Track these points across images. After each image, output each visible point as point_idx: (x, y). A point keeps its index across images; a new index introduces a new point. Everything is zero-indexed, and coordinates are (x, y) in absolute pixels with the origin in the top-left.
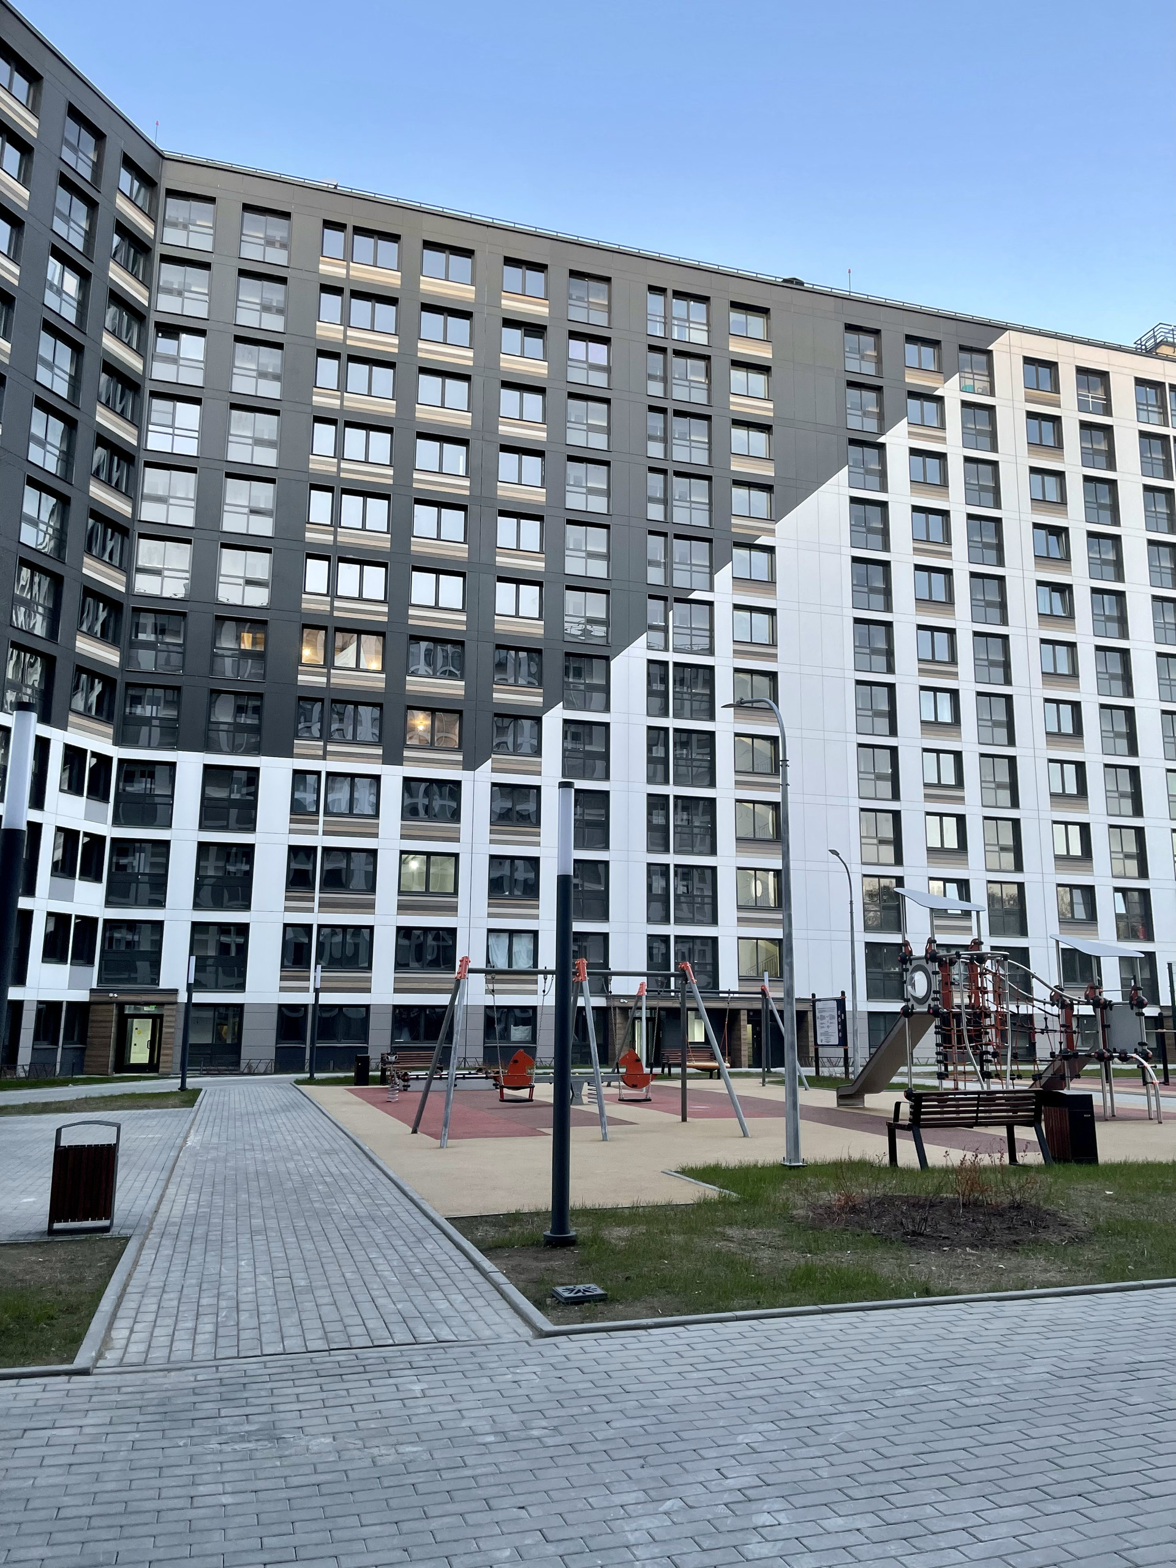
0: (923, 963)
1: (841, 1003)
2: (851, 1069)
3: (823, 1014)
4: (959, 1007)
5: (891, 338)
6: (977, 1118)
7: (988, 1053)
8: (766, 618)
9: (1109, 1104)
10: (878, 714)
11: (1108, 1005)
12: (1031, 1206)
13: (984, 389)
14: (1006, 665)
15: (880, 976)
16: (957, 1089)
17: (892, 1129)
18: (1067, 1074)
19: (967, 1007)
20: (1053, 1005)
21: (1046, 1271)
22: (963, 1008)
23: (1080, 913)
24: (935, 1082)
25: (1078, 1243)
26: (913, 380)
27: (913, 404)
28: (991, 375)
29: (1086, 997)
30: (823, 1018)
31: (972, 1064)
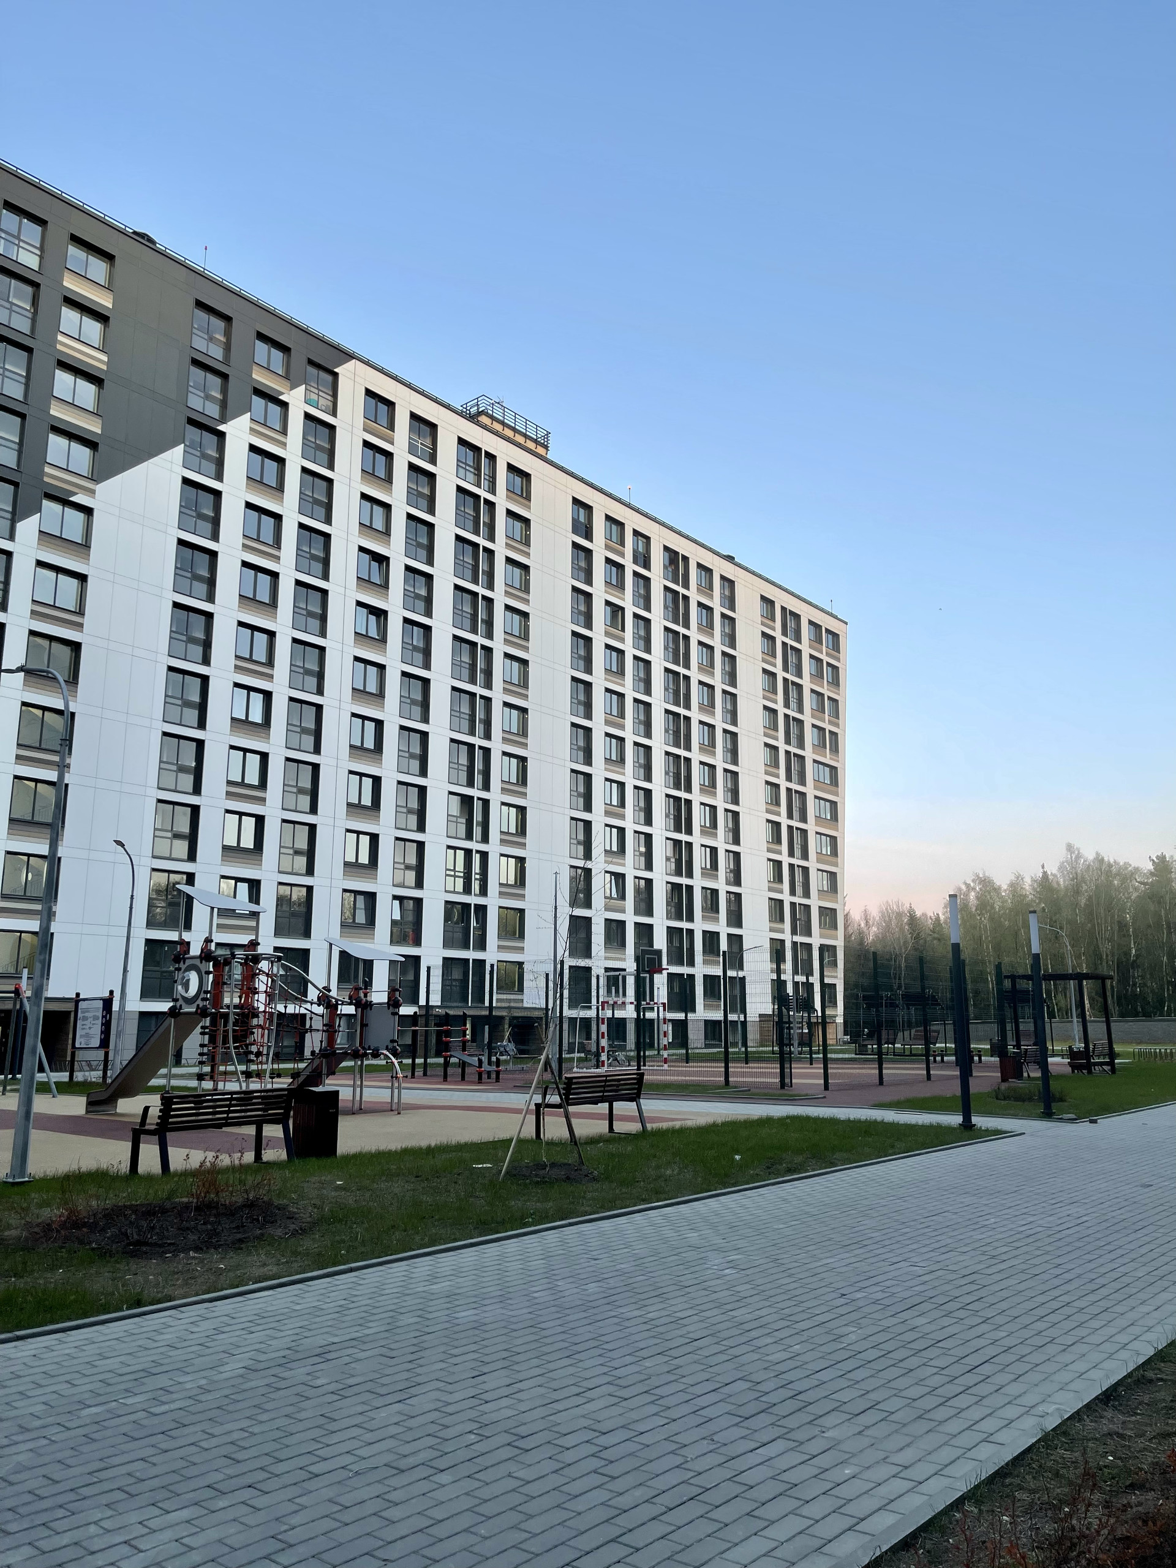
0: (197, 962)
1: (107, 1003)
2: (109, 1073)
3: (86, 1014)
4: (228, 1007)
5: (242, 331)
6: (228, 1118)
7: (252, 1053)
8: (74, 582)
9: (358, 1098)
10: (187, 704)
11: (369, 1005)
12: (264, 1202)
13: (327, 406)
14: (320, 676)
15: (158, 975)
16: (216, 1090)
17: (137, 1135)
18: (325, 1071)
19: (236, 1007)
20: (319, 1005)
21: (265, 1265)
22: (232, 1007)
23: (361, 918)
24: (194, 1083)
25: (301, 1234)
26: (260, 377)
27: (258, 402)
28: (335, 395)
29: (350, 998)
30: (85, 1018)
31: (233, 1064)
